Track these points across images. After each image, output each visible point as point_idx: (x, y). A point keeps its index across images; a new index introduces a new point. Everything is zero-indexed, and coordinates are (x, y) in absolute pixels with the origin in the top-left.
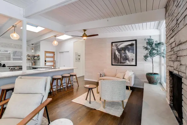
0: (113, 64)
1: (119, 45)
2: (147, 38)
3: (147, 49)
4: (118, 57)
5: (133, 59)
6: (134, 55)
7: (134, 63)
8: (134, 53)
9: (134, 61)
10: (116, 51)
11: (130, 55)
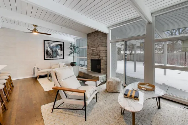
0: (45, 58)
1: (51, 44)
2: (70, 42)
3: (71, 49)
4: (50, 53)
5: (61, 55)
6: (62, 52)
7: (62, 57)
8: (62, 51)
9: (62, 56)
10: (49, 48)
11: (59, 52)
